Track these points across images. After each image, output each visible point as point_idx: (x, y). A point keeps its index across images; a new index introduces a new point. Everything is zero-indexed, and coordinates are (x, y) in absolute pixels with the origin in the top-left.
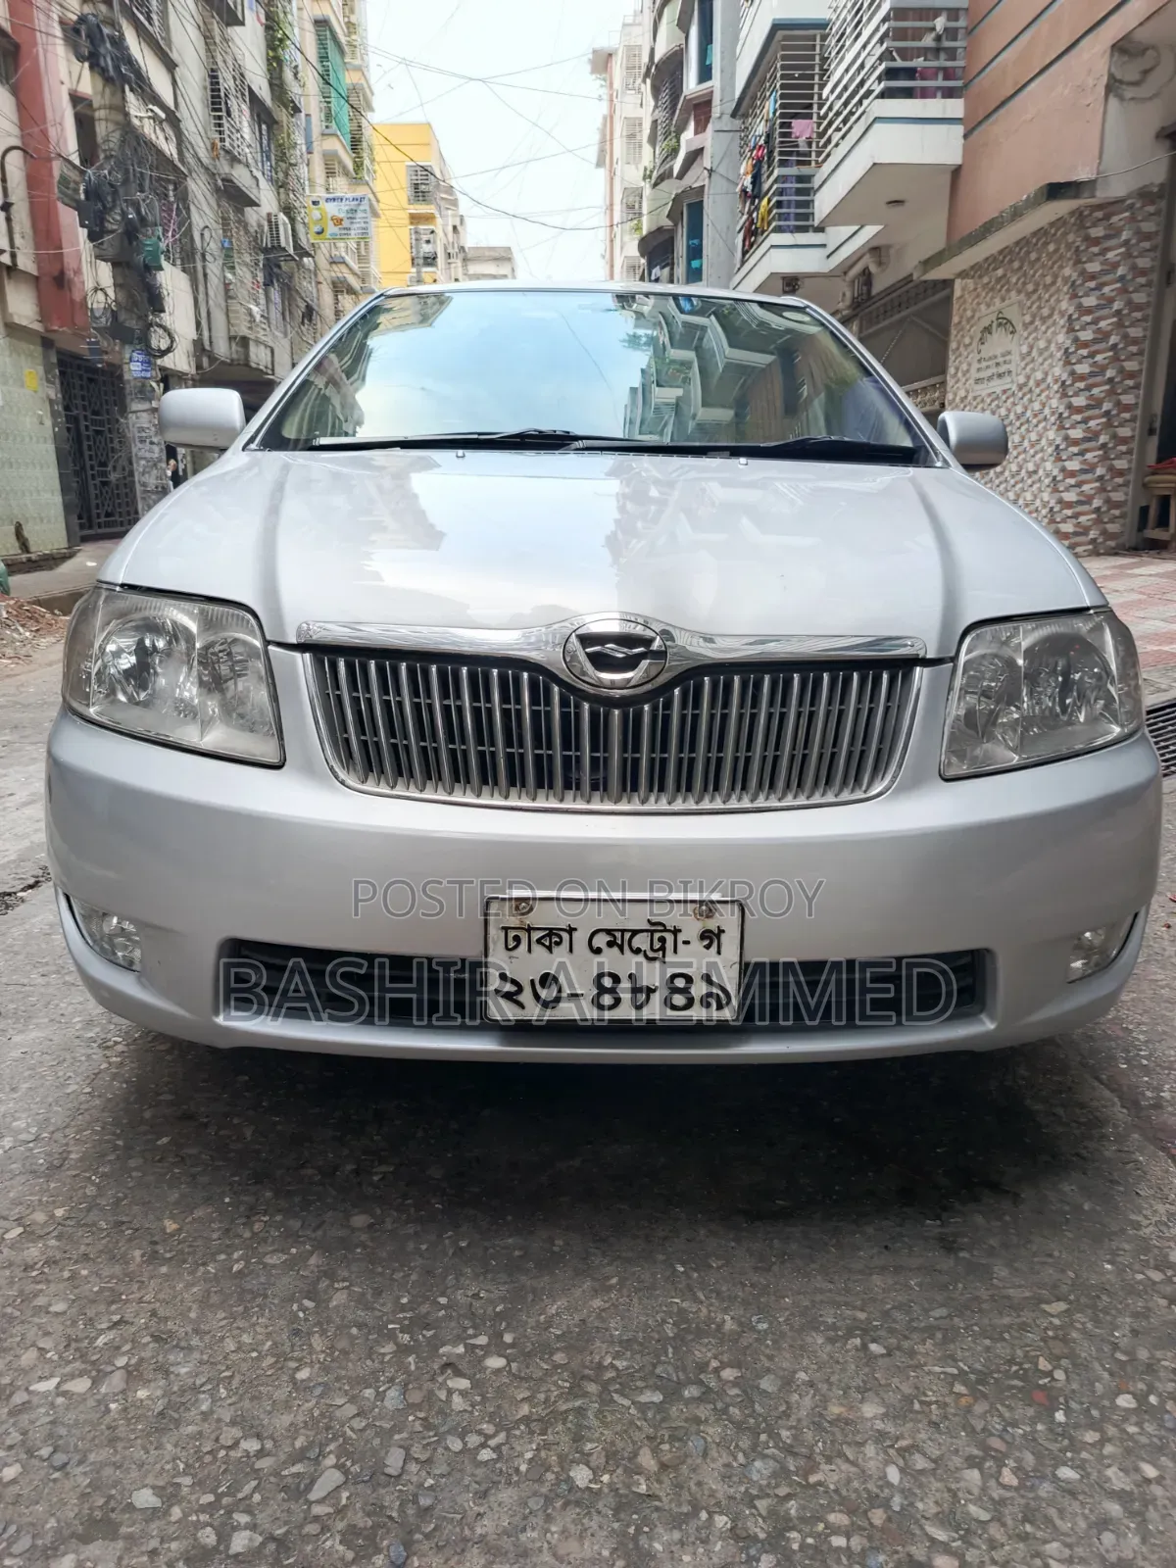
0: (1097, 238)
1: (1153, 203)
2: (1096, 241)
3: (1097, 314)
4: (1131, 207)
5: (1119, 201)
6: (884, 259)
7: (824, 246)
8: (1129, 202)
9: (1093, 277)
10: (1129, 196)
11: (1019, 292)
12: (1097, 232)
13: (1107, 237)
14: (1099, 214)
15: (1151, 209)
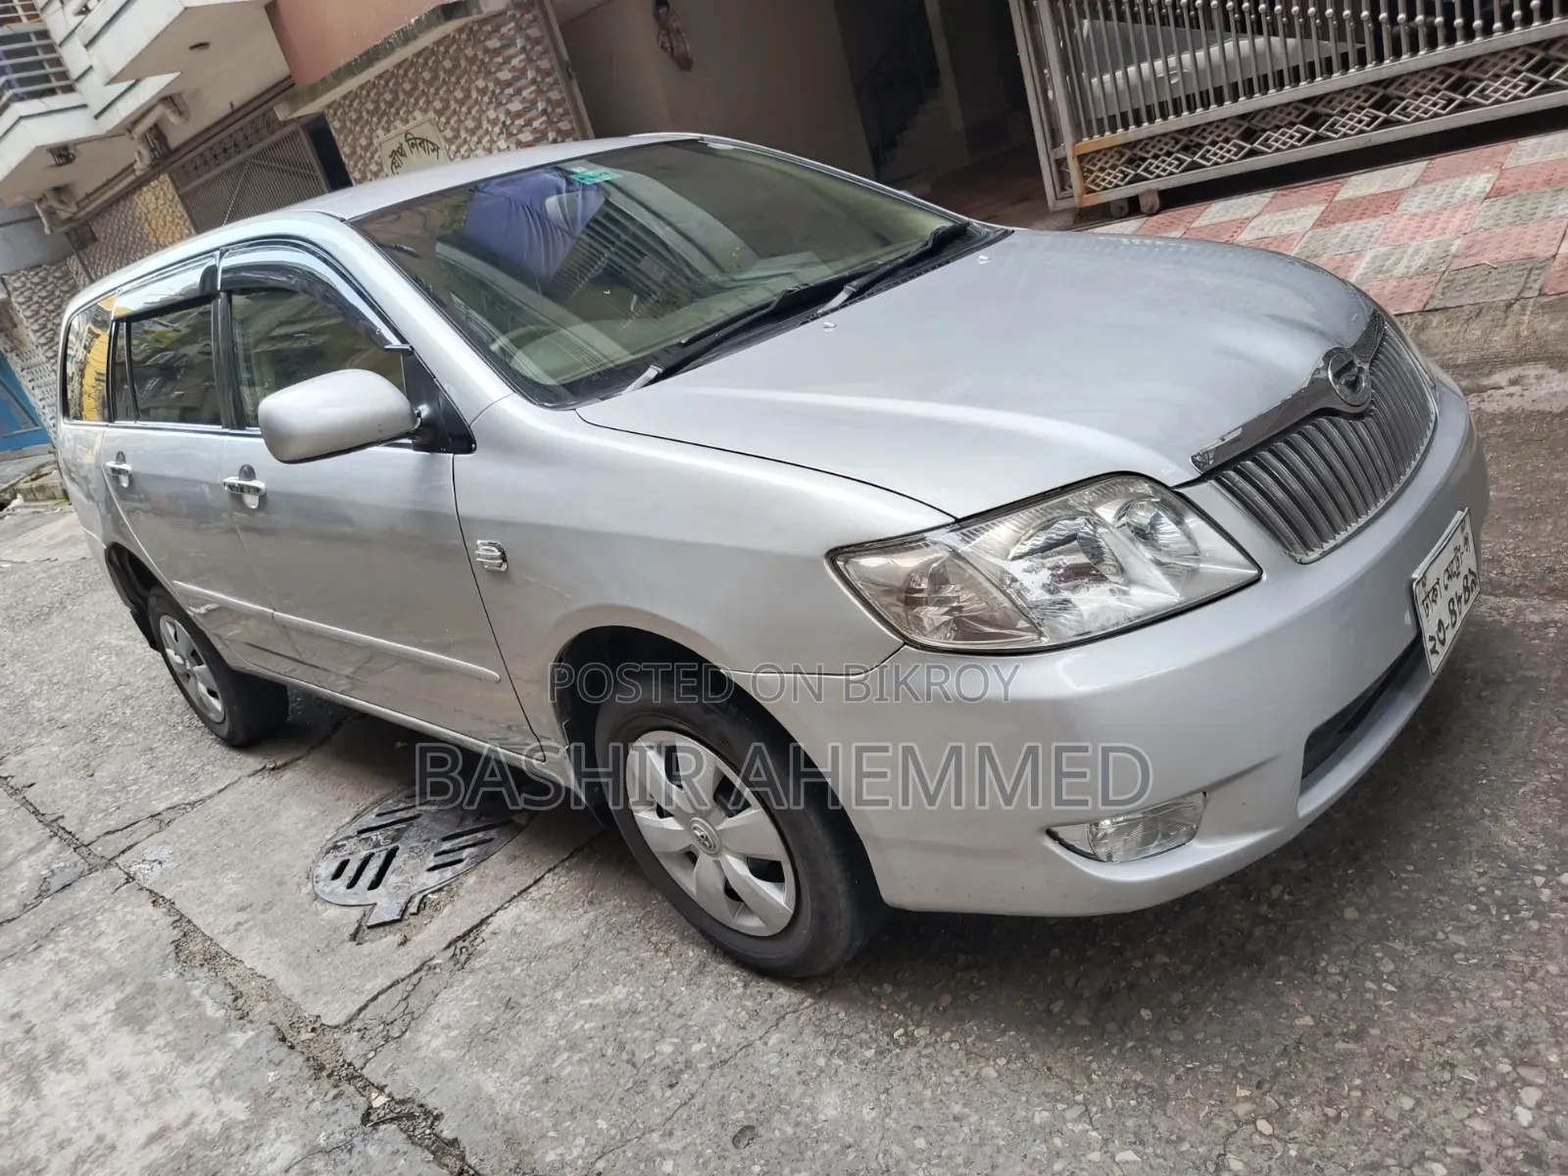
0: (496, 49)
1: (528, 11)
2: (497, 52)
3: (527, 116)
4: (513, 18)
5: (502, 13)
6: (181, 108)
7: (84, 106)
8: (509, 13)
9: (508, 84)
10: (508, 9)
11: (425, 111)
12: (494, 43)
13: (504, 47)
14: (488, 28)
15: (529, 16)
